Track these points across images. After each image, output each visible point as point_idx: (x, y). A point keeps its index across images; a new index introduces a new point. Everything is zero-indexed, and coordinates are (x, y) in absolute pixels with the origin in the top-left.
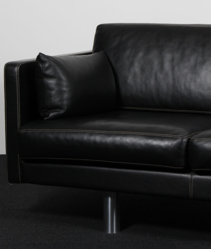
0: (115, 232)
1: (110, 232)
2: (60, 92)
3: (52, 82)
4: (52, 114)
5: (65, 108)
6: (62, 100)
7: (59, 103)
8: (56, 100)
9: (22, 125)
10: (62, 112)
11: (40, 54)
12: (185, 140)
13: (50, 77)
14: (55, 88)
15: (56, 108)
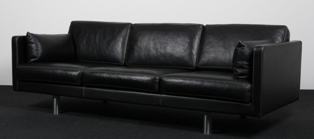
0: (57, 114)
1: (55, 114)
2: (37, 50)
3: (34, 45)
4: (32, 60)
5: (38, 57)
6: (37, 54)
7: (36, 55)
8: (35, 53)
9: (19, 64)
10: (36, 59)
11: (28, 32)
12: (82, 72)
13: (33, 43)
14: (35, 48)
15: (34, 57)
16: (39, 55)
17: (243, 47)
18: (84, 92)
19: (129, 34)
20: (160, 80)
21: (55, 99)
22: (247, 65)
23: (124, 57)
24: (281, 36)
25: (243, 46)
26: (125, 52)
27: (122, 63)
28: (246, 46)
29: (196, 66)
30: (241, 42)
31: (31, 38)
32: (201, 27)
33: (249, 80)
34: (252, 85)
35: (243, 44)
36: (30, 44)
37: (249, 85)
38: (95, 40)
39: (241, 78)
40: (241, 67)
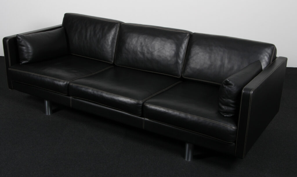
0: (49, 115)
1: (47, 114)
2: (28, 52)
3: (24, 48)
4: (23, 62)
5: (29, 60)
6: (28, 56)
7: (27, 58)
8: (26, 56)
10: (27, 62)
12: (68, 83)
13: (23, 46)
14: (25, 51)
15: (25, 59)
16: (30, 57)
17: (230, 86)
18: (71, 102)
19: (118, 33)
20: (143, 106)
21: (46, 102)
22: (233, 104)
23: (114, 56)
24: (268, 56)
25: (230, 84)
26: (114, 51)
27: (111, 62)
28: (233, 84)
29: (182, 76)
30: (228, 80)
31: (20, 40)
32: (188, 35)
33: (234, 120)
34: (237, 127)
35: (230, 82)
36: (20, 46)
37: (234, 128)
38: (86, 36)
39: (226, 117)
40: (227, 105)
